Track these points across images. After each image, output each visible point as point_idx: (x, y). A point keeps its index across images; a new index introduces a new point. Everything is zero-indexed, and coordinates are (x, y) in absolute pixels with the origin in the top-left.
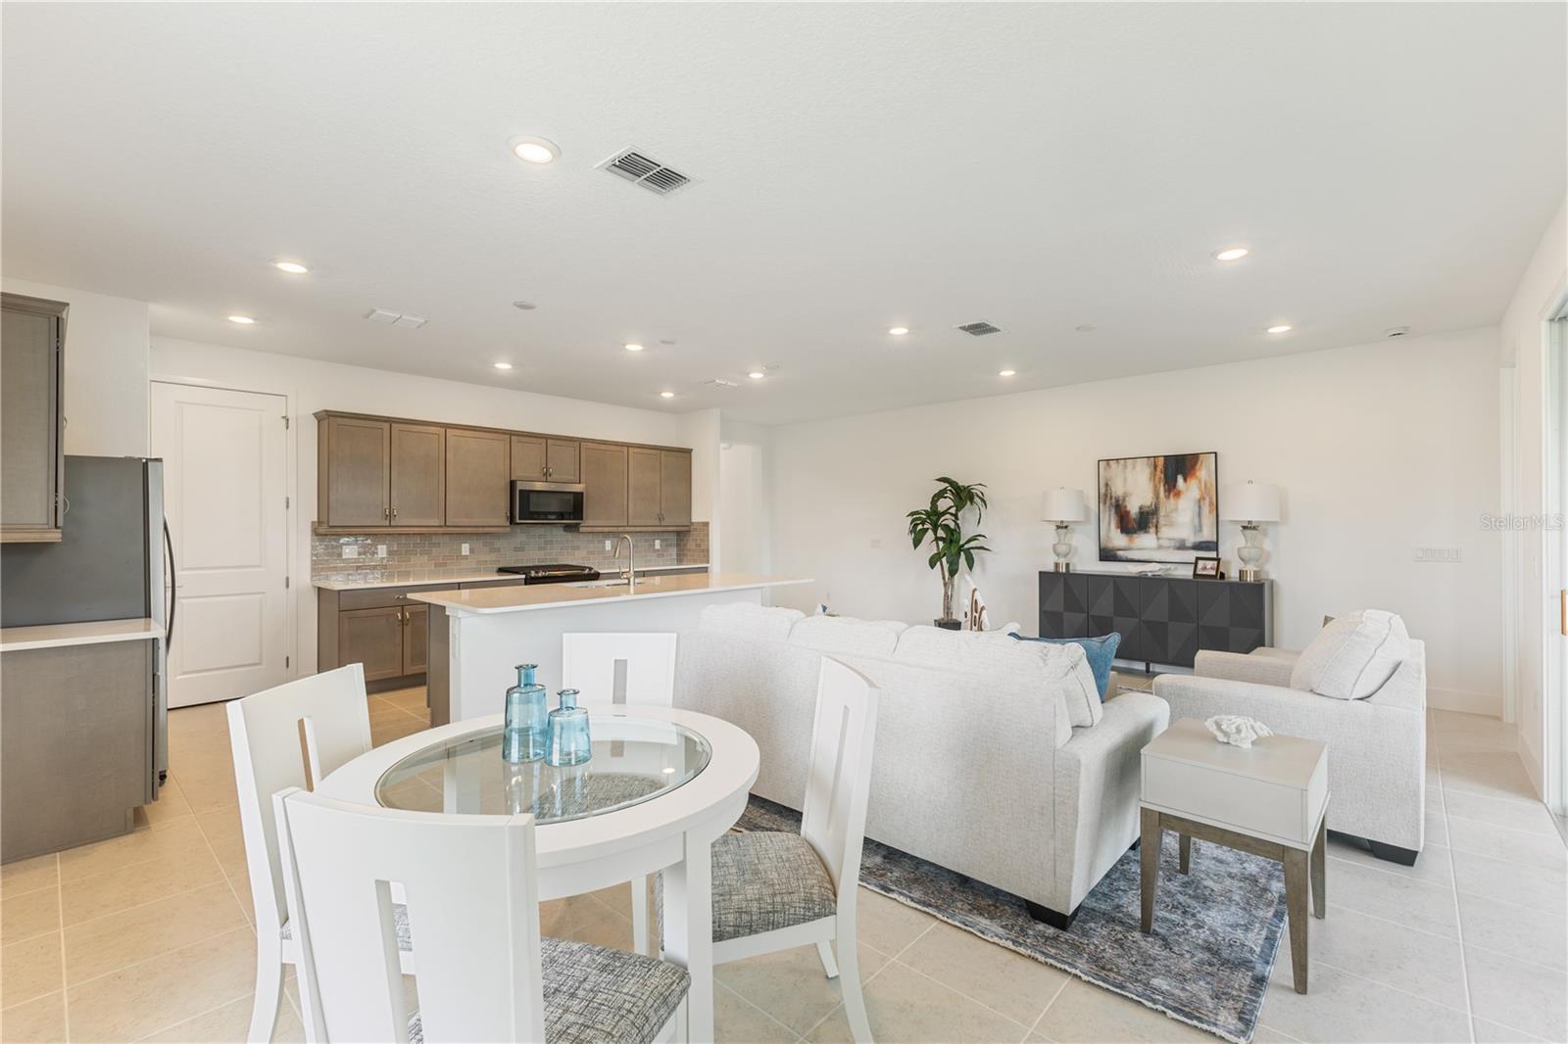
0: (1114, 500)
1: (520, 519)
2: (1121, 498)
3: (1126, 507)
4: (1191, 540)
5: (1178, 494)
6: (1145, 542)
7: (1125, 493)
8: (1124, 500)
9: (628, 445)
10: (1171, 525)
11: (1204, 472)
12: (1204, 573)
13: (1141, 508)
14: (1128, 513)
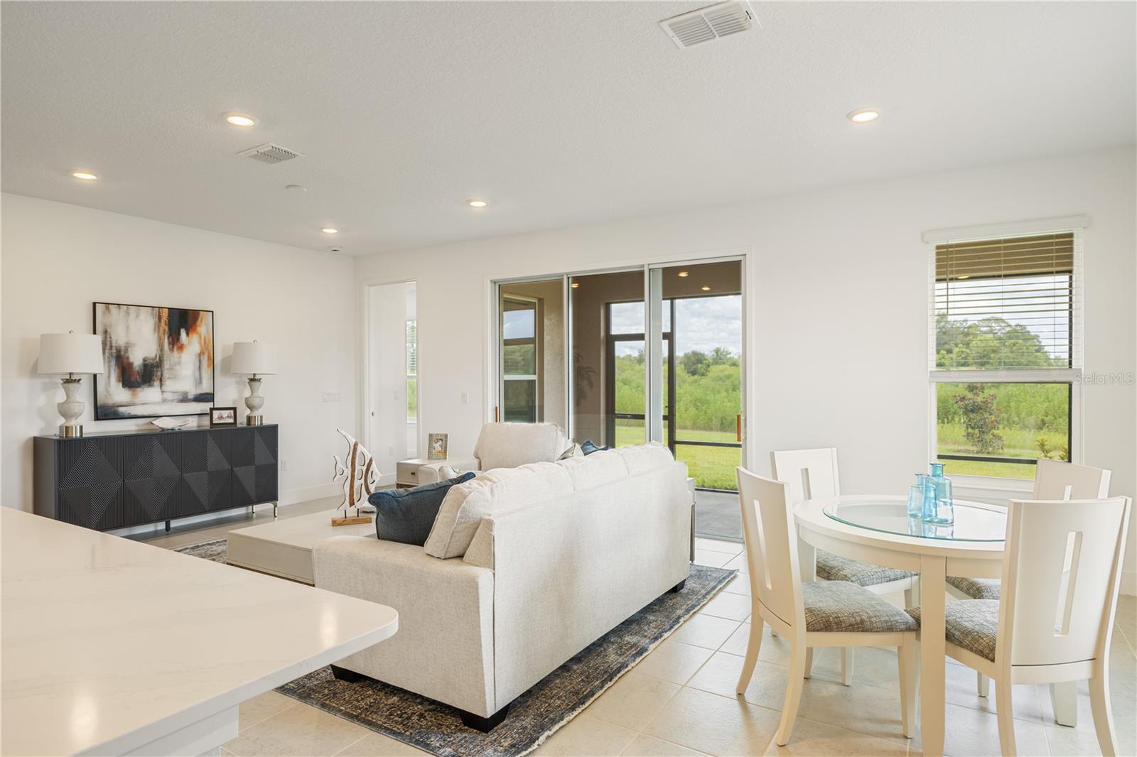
0: (114, 351)
2: (123, 348)
3: (128, 358)
4: (193, 392)
5: (181, 348)
6: (149, 399)
7: (127, 343)
8: (126, 350)
10: (175, 378)
11: (203, 328)
12: (222, 421)
13: (144, 360)
14: (131, 365)
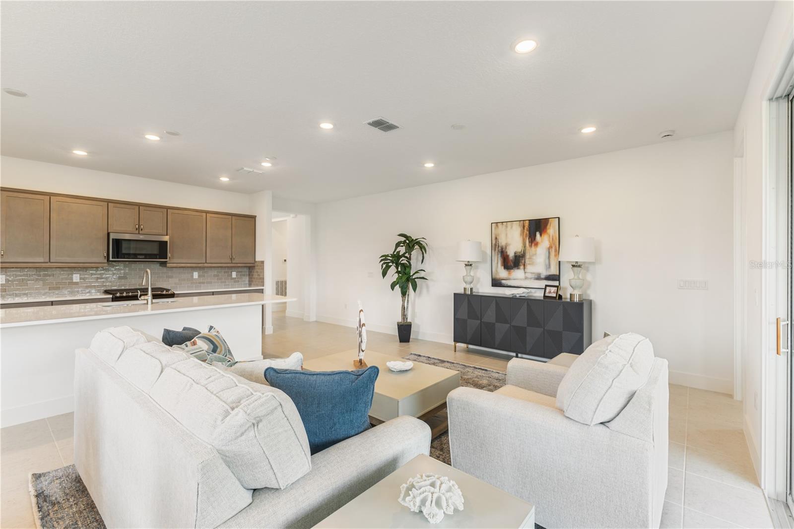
0: (500, 248)
1: (112, 258)
2: (504, 247)
3: (507, 252)
4: (544, 273)
5: (537, 244)
6: (518, 274)
7: (506, 244)
8: (506, 248)
9: (207, 212)
10: (532, 264)
11: (552, 230)
12: (550, 295)
13: (515, 253)
14: (508, 256)
